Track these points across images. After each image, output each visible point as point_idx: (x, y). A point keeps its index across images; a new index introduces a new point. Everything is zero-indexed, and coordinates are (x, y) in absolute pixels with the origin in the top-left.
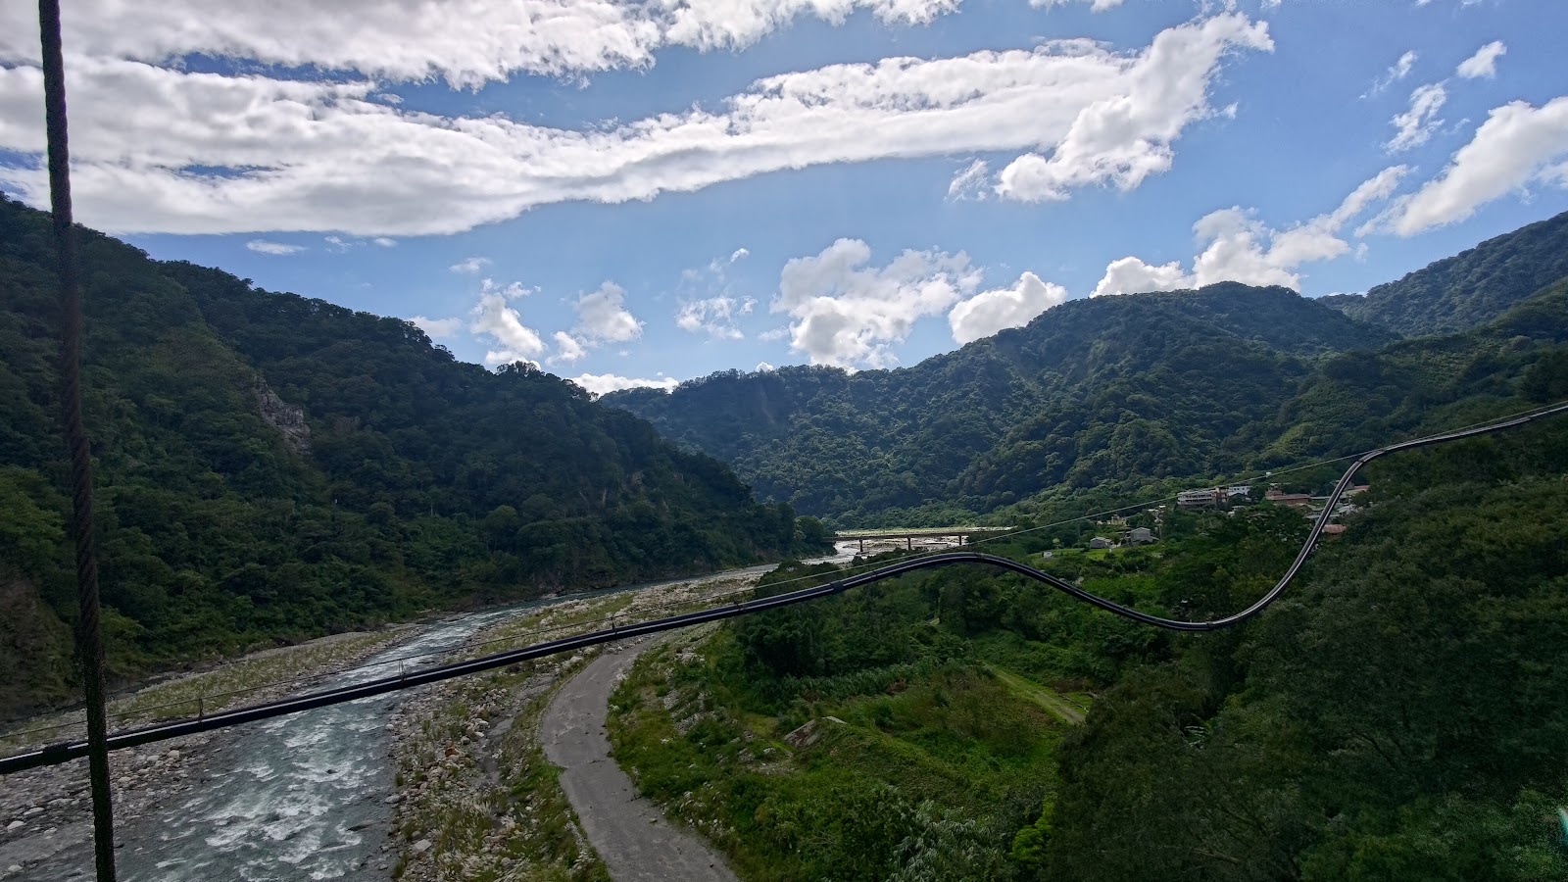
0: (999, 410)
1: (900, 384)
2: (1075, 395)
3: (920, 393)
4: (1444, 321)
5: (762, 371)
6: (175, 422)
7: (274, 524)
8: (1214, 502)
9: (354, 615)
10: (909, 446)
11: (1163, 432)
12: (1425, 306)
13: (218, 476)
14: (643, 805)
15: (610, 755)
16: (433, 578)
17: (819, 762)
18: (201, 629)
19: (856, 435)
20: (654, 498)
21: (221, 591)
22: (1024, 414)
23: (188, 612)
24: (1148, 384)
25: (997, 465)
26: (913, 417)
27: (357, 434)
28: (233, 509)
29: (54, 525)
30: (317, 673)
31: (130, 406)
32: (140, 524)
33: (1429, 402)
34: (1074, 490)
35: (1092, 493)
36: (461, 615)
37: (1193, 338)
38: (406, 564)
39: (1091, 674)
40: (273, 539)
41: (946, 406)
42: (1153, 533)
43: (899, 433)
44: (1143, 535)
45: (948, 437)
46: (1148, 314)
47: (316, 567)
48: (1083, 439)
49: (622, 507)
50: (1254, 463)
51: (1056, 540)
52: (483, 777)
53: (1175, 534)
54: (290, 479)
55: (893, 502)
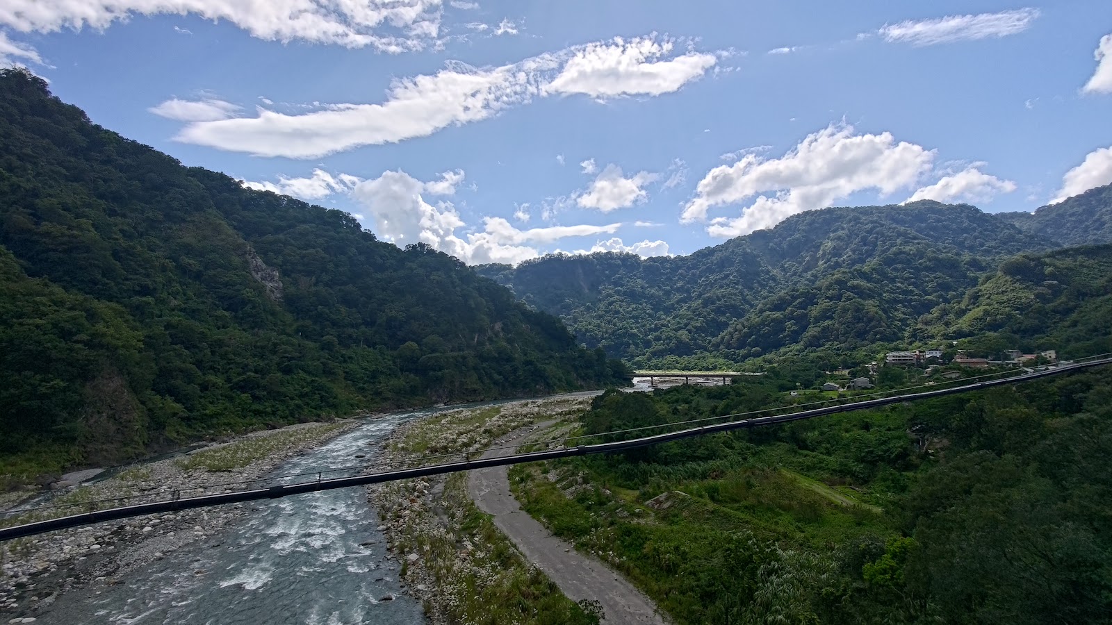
0: (751, 289)
1: (679, 268)
2: (807, 280)
3: (694, 275)
4: (1095, 234)
5: (580, 255)
6: (198, 276)
7: (262, 347)
8: (914, 362)
9: (314, 411)
10: (685, 312)
11: (875, 309)
12: (1081, 222)
13: (227, 314)
14: (556, 541)
15: (521, 509)
16: (363, 389)
17: (676, 519)
18: (221, 415)
19: (646, 302)
20: (509, 341)
21: (232, 390)
22: (770, 292)
23: (211, 403)
24: (865, 273)
25: (749, 328)
26: (688, 291)
27: (313, 289)
28: (236, 336)
29: (139, 341)
30: (300, 447)
31: (171, 264)
32: (183, 343)
33: (1085, 294)
34: (806, 348)
35: (820, 352)
36: (382, 415)
37: (899, 241)
38: (346, 378)
39: (852, 474)
40: (262, 357)
41: (712, 285)
42: (871, 382)
43: (678, 302)
44: (864, 383)
45: (713, 307)
46: (865, 222)
47: (288, 377)
48: (815, 311)
49: (488, 346)
50: (943, 335)
51: (797, 384)
52: (437, 518)
53: (888, 383)
54: (270, 318)
55: (672, 352)
